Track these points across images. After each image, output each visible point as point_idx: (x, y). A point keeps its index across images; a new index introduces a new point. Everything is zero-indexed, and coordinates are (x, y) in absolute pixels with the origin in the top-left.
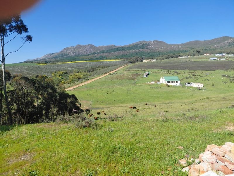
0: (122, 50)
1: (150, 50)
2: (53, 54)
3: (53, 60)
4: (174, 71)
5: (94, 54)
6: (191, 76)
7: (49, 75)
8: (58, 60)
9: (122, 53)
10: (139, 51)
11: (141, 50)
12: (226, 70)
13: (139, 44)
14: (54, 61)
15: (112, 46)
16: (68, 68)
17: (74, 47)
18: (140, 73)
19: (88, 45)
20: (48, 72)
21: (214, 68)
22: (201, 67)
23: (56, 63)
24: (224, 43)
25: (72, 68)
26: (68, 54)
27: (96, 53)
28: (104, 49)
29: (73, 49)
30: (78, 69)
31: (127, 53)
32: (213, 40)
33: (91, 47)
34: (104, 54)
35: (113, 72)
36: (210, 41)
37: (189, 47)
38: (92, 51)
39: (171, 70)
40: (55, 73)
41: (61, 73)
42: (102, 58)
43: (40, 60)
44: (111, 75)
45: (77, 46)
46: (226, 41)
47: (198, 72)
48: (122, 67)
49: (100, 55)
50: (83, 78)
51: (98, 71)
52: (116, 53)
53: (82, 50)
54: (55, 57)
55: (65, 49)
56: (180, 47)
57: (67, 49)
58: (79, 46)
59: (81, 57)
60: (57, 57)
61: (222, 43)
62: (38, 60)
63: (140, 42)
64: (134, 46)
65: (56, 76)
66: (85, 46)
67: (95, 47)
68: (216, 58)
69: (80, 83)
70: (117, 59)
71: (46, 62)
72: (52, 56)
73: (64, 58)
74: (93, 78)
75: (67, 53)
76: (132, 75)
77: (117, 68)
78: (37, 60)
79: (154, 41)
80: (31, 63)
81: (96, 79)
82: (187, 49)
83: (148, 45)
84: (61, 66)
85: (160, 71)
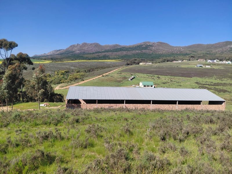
0: (126, 50)
1: (152, 52)
2: (60, 50)
3: (59, 57)
4: (157, 76)
5: (98, 52)
6: (169, 81)
7: (53, 74)
8: (63, 57)
9: (125, 53)
10: (142, 52)
11: (144, 51)
12: (202, 77)
13: (142, 45)
14: (59, 59)
15: (117, 45)
16: (71, 67)
17: (80, 44)
18: (127, 77)
19: (94, 44)
20: (52, 71)
21: (193, 75)
22: (182, 73)
23: (61, 60)
24: (226, 48)
25: (74, 67)
26: (74, 52)
27: (100, 52)
28: (108, 49)
29: (79, 47)
30: (79, 68)
31: (130, 53)
32: (216, 44)
33: (97, 45)
34: (107, 54)
35: (107, 74)
36: (212, 45)
37: (192, 50)
38: (97, 49)
39: (155, 75)
40: (58, 72)
41: (63, 72)
42: (105, 57)
43: (47, 56)
44: (103, 77)
45: (83, 44)
46: (229, 46)
47: (177, 79)
48: (117, 70)
49: (104, 54)
50: (80, 79)
51: (96, 72)
52: (119, 53)
53: (87, 48)
54: (61, 54)
55: (71, 46)
56: (182, 50)
57: (73, 46)
58: (85, 44)
59: (86, 56)
60: (63, 54)
61: (224, 48)
62: (45, 56)
63: (144, 42)
64: (138, 46)
65: (58, 74)
66: (91, 44)
67: (100, 45)
68: (202, 65)
69: (76, 83)
70: (118, 60)
71: (52, 59)
72: (58, 52)
73: (70, 55)
74: (88, 78)
75: (73, 50)
76: (120, 78)
77: (112, 71)
78: (43, 56)
79: (157, 43)
80: (38, 59)
81: (90, 80)
82: (188, 52)
83: (152, 46)
84: (65, 64)
85: (145, 75)
